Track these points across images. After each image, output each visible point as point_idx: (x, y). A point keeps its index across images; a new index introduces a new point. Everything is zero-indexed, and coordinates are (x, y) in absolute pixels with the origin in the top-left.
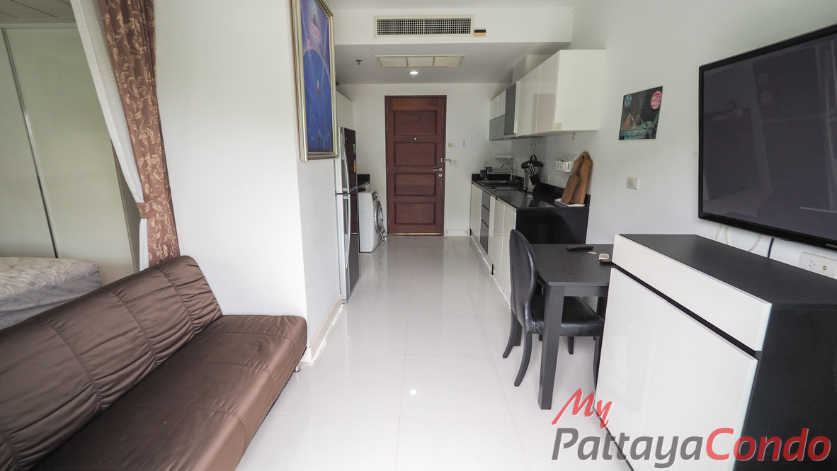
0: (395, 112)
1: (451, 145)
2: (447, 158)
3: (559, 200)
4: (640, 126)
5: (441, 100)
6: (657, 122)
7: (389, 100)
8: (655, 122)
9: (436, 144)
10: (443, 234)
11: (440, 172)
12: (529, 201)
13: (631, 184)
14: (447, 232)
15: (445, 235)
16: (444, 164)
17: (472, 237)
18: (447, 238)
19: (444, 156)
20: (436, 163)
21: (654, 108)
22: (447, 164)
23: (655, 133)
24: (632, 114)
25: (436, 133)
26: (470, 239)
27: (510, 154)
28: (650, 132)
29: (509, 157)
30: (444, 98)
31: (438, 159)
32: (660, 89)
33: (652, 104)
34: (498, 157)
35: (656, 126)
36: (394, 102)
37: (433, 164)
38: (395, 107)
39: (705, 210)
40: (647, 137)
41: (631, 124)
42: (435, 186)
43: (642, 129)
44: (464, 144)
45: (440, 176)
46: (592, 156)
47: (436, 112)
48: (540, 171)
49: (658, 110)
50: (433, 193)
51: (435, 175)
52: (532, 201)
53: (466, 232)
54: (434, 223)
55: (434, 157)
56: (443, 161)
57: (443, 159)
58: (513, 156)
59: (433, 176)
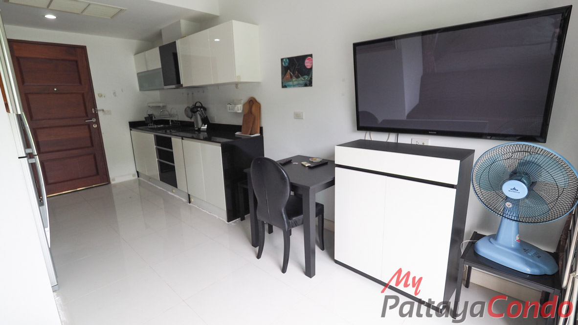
0: (18, 59)
1: (100, 96)
2: (99, 107)
3: (237, 133)
4: (299, 79)
5: (80, 50)
6: (312, 76)
8: (310, 76)
9: (83, 94)
10: (110, 183)
11: (94, 123)
13: (298, 116)
14: (114, 180)
15: (112, 182)
16: (97, 114)
17: (140, 178)
18: (115, 185)
19: (95, 106)
20: (86, 113)
21: (309, 67)
22: (100, 114)
23: (312, 83)
24: (290, 71)
25: (80, 83)
26: (139, 180)
28: (308, 83)
31: (88, 109)
32: (311, 56)
33: (306, 65)
34: (151, 105)
35: (311, 78)
36: (15, 47)
37: (84, 115)
38: (17, 53)
39: (361, 125)
40: (306, 85)
41: (291, 77)
42: (91, 137)
43: (302, 80)
44: (114, 93)
45: (95, 126)
46: (258, 99)
47: (77, 62)
49: (311, 69)
50: (90, 145)
51: (89, 126)
53: (134, 175)
54: (98, 174)
55: (83, 108)
56: (95, 112)
57: (95, 109)
58: (165, 105)
59: (87, 127)
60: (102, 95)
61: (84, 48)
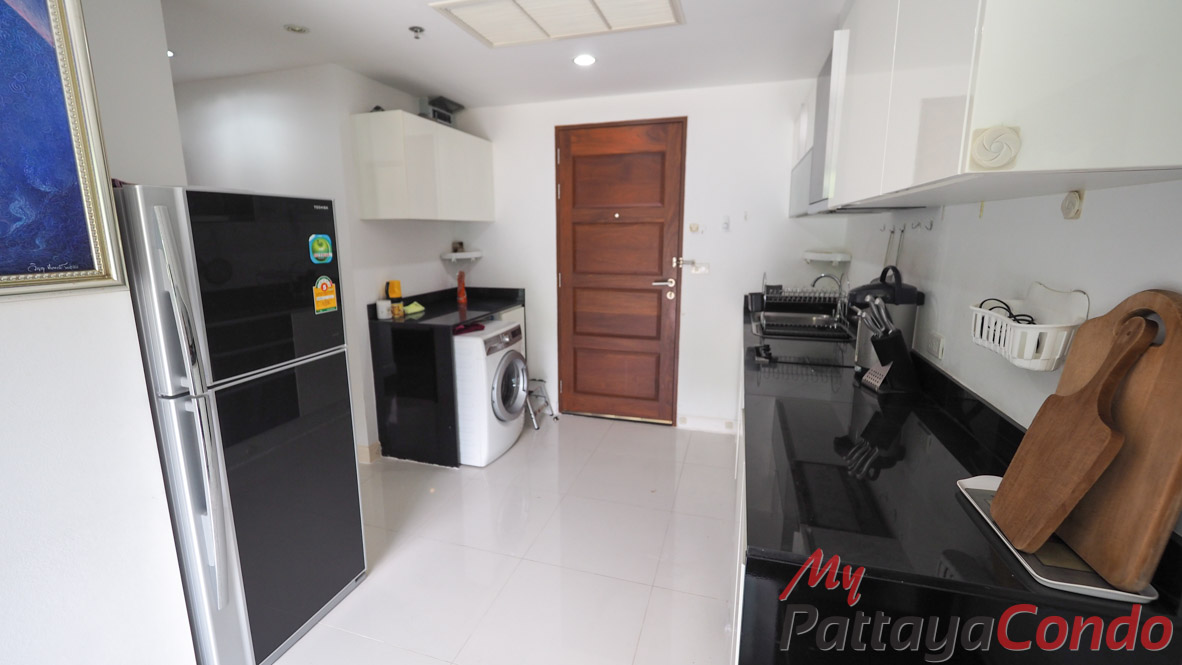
0: (575, 160)
1: (694, 229)
2: (685, 257)
5: (674, 130)
7: (566, 136)
9: (662, 226)
10: (674, 424)
11: (671, 289)
12: (869, 413)
14: (684, 420)
15: (680, 425)
16: (679, 271)
18: (683, 432)
19: (679, 254)
20: (661, 268)
22: (686, 270)
25: (662, 201)
27: (842, 252)
29: (839, 258)
30: (680, 123)
31: (666, 259)
34: (811, 256)
36: (573, 139)
37: (656, 270)
38: (576, 149)
42: (660, 317)
44: (727, 226)
45: (671, 296)
47: (663, 155)
48: (911, 321)
50: (653, 333)
51: (660, 293)
52: (877, 414)
54: (656, 398)
55: (657, 255)
56: (678, 265)
57: (678, 261)
58: (847, 258)
59: (655, 295)
60: (697, 229)
61: (682, 122)
